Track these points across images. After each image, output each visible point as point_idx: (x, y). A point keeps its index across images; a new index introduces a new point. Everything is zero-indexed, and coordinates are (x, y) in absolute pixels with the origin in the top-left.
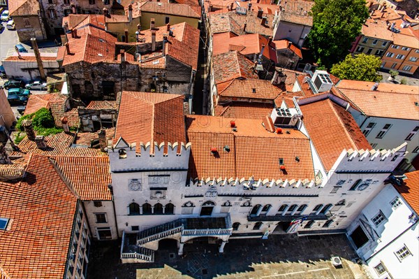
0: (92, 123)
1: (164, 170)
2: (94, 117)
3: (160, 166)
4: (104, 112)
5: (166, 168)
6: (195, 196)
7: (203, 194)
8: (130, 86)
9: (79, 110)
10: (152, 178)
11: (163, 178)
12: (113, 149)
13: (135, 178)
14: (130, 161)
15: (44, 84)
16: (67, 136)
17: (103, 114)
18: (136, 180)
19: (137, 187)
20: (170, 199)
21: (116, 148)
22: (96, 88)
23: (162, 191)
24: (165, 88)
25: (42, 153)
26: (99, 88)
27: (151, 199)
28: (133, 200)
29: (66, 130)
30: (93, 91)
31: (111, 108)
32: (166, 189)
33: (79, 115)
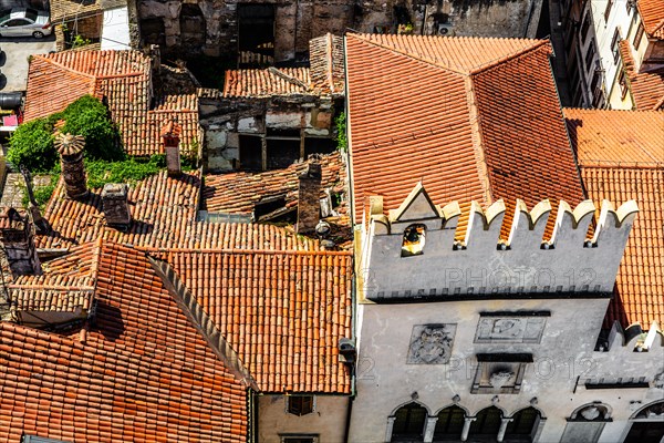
0: (235, 142)
1: (533, 295)
2: (246, 124)
3: (525, 281)
4: (281, 105)
5: (540, 289)
6: (619, 385)
7: (650, 377)
8: (325, 16)
9: (203, 101)
10: (489, 320)
11: (524, 320)
12: (388, 225)
13: (435, 321)
14: (430, 264)
15: (41, 21)
16: (177, 186)
17: (276, 111)
18: (440, 326)
19: (435, 352)
20: (535, 392)
21: (398, 221)
22: (213, 29)
23: (515, 365)
24: (440, 18)
25: (123, 239)
26: (224, 27)
27: (472, 391)
28: (415, 395)
29: (173, 167)
30: (206, 36)
31: (296, 91)
32: (528, 358)
33: (202, 116)
